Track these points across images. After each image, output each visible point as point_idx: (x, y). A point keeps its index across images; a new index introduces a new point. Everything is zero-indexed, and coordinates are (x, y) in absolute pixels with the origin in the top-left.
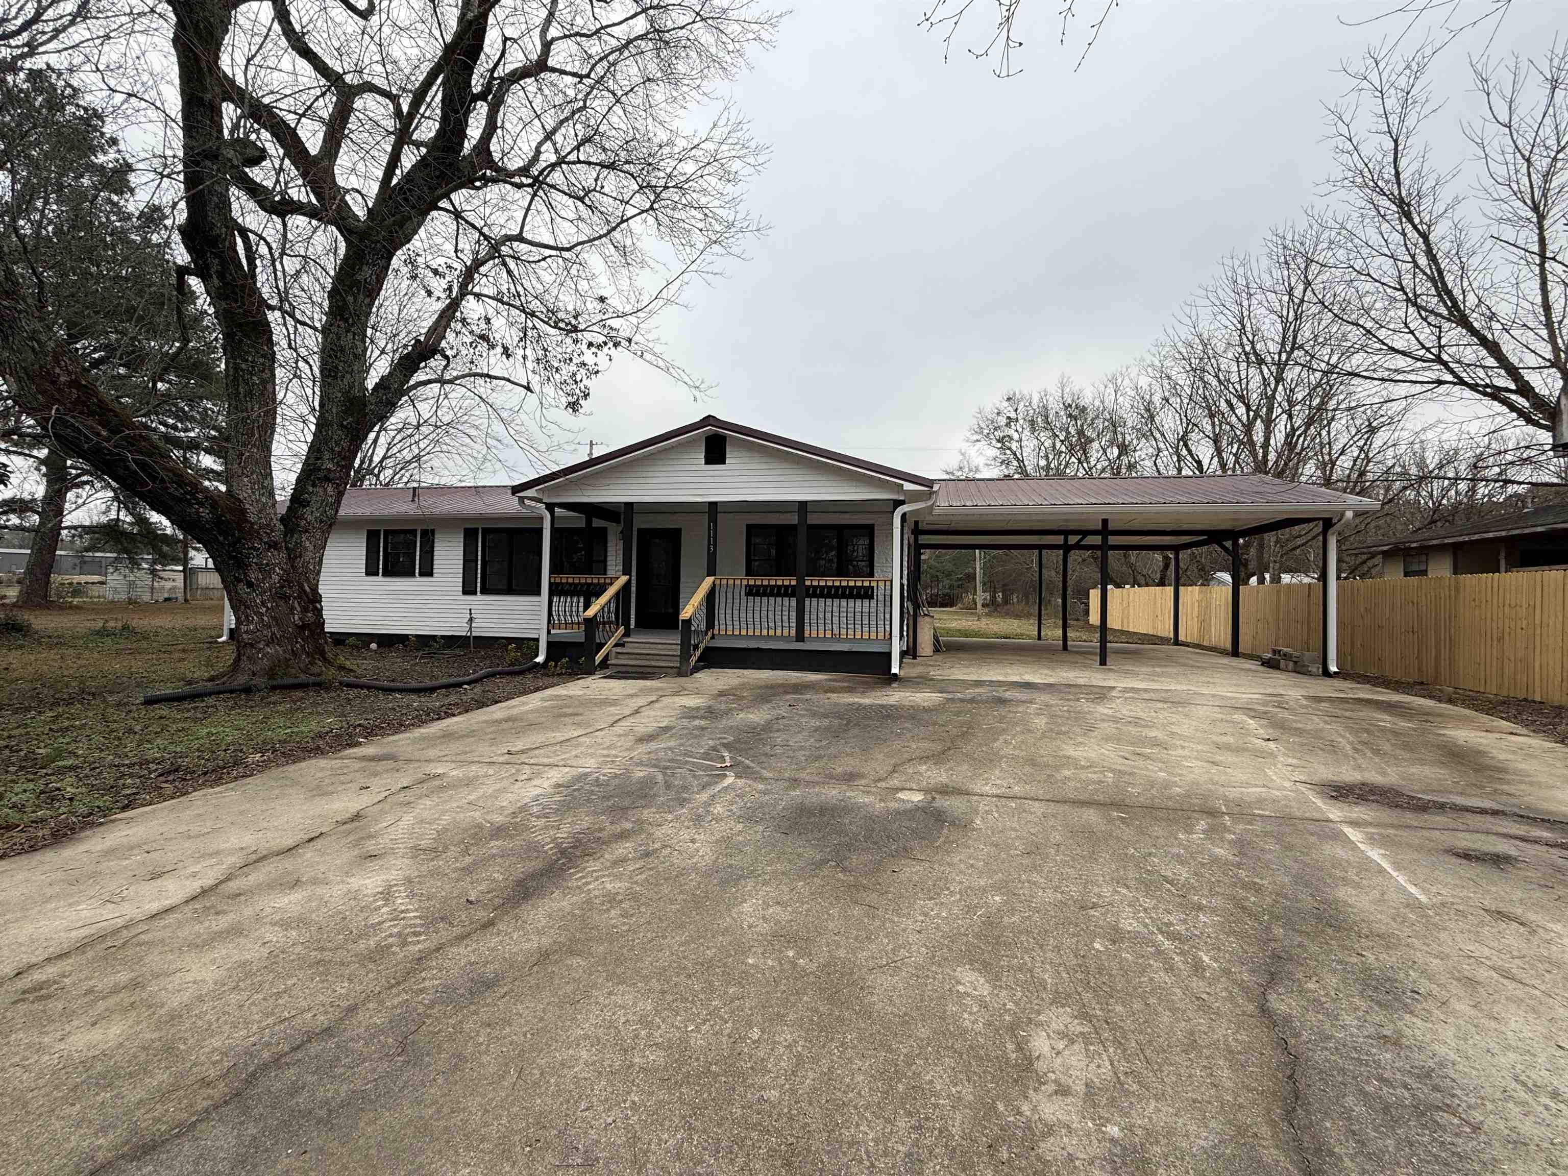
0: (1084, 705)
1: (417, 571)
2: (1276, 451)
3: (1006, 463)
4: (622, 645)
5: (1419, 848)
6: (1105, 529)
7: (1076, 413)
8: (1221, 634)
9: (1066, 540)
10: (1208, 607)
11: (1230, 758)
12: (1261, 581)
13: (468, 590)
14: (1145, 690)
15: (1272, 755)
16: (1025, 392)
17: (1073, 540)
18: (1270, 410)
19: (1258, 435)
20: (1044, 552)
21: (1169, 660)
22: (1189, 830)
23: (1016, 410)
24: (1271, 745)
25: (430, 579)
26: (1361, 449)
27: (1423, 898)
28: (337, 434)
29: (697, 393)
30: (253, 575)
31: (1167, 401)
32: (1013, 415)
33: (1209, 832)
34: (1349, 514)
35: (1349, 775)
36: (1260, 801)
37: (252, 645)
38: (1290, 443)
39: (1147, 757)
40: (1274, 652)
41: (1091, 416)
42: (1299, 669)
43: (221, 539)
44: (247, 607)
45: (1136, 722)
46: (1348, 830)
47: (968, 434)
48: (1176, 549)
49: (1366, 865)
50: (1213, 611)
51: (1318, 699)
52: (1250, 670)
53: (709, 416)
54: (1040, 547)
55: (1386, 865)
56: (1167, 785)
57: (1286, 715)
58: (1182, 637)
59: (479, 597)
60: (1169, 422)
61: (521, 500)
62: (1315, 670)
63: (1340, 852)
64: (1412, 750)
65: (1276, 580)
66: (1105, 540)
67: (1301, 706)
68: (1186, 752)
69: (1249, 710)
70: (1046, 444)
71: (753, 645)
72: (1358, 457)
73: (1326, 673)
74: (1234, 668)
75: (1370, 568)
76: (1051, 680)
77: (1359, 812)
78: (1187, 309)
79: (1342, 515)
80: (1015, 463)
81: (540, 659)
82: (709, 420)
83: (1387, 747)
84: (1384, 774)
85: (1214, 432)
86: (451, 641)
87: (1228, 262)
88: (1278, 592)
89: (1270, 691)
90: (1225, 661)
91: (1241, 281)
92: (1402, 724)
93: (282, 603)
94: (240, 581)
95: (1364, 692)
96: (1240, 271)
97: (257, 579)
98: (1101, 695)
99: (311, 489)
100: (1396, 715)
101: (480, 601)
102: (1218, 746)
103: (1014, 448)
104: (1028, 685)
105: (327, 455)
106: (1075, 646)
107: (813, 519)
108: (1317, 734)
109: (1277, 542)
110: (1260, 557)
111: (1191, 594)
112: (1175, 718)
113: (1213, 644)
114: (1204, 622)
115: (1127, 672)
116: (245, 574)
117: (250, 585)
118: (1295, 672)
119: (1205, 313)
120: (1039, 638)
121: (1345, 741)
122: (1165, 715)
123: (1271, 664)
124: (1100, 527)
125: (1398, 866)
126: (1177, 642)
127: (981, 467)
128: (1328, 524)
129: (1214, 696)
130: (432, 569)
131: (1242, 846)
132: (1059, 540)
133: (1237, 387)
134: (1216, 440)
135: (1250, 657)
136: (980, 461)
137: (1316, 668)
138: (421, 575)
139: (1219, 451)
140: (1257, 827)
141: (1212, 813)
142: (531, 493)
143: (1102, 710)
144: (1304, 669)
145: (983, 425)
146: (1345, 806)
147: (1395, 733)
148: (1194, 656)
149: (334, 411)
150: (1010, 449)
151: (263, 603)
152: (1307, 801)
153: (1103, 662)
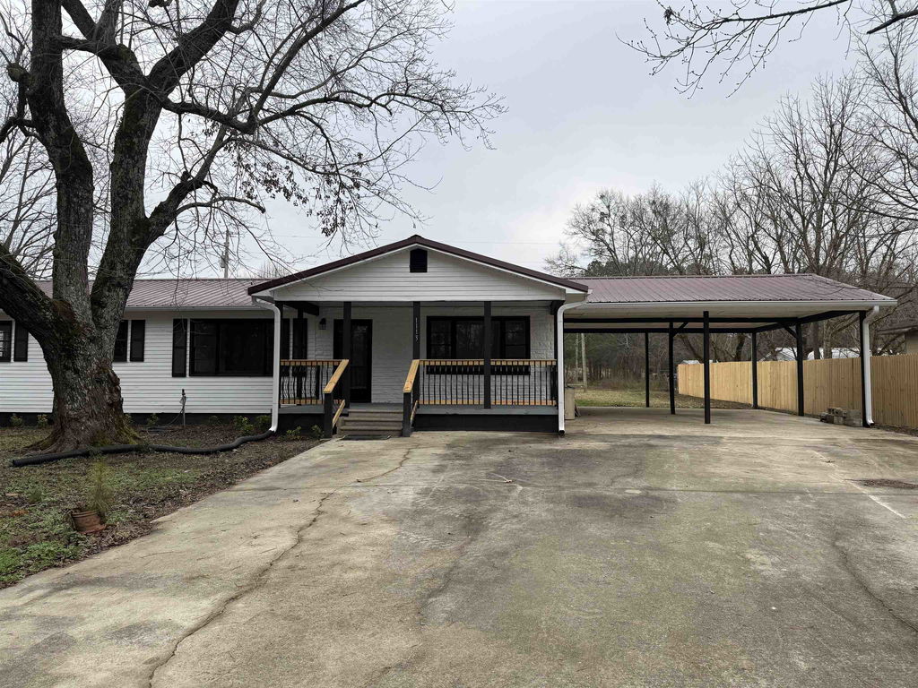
0: (706, 447)
1: (128, 357)
2: (826, 251)
3: (600, 253)
4: (347, 415)
5: (907, 502)
6: (706, 317)
7: (660, 209)
8: (788, 398)
9: (671, 325)
10: (778, 377)
11: (808, 471)
12: (817, 356)
13: (178, 372)
14: (744, 438)
15: (831, 468)
16: (616, 191)
17: (677, 325)
18: (820, 219)
19: (811, 237)
20: (650, 335)
21: (752, 419)
22: (792, 499)
23: (608, 207)
24: (831, 464)
25: (141, 364)
26: (889, 247)
27: (904, 517)
28: (126, 248)
29: (416, 221)
30: (80, 364)
31: (739, 205)
32: (605, 211)
33: (802, 499)
34: (876, 309)
35: (874, 476)
36: (827, 488)
37: (76, 420)
38: (835, 245)
39: (759, 472)
40: (830, 410)
41: (672, 213)
42: (847, 422)
43: (58, 335)
44: (73, 389)
45: (746, 455)
46: (872, 497)
47: (566, 227)
48: (753, 331)
49: (880, 508)
50: (782, 380)
51: (859, 440)
52: (813, 425)
53: (416, 235)
54: (646, 331)
55: (889, 508)
56: (775, 483)
57: (839, 449)
58: (759, 404)
59: (188, 379)
60: (741, 222)
61: (254, 299)
62: (858, 423)
63: (867, 504)
64: (913, 464)
65: (828, 354)
66: (706, 325)
67: (849, 445)
68: (782, 469)
69: (816, 448)
70: (634, 236)
71: (451, 411)
72: (886, 254)
73: (866, 425)
74: (803, 423)
75: (900, 344)
76: (676, 434)
77: (877, 490)
78: (755, 135)
79: (872, 309)
80: (607, 253)
81: (273, 428)
82: (415, 238)
83: (899, 463)
84: (894, 475)
85: (777, 233)
86: (165, 418)
87: (785, 100)
88: (831, 365)
89: (829, 436)
90: (795, 419)
91: (796, 118)
92: (910, 452)
93: (98, 386)
94: (68, 369)
95: (891, 436)
96: (794, 108)
97: (82, 367)
98: (717, 441)
99: (107, 293)
100: (905, 448)
101: (188, 382)
102: (800, 466)
103: (608, 241)
104: (660, 437)
105: (119, 266)
106: (681, 411)
107: (495, 312)
108: (857, 459)
109: (828, 325)
110: (816, 336)
111: (764, 366)
112: (769, 453)
113: (783, 407)
114: (775, 389)
115: (727, 428)
116: (73, 363)
117: (76, 372)
118: (845, 425)
119: (769, 139)
120: (648, 405)
121: (874, 461)
122: (763, 451)
123: (827, 420)
124: (702, 315)
125: (894, 508)
126: (756, 406)
127: (579, 257)
128: (863, 314)
129: (792, 440)
130: (143, 355)
131: (819, 504)
132: (666, 325)
133: (795, 201)
134: (779, 240)
135: (813, 416)
136: (576, 251)
137: (859, 422)
138: (132, 360)
139: (780, 248)
140: (826, 497)
141: (802, 493)
142: (265, 293)
143: (720, 449)
144: (850, 423)
145: (580, 220)
146: (872, 489)
147: (904, 456)
148: (772, 416)
149: (125, 230)
150: (602, 240)
151: (85, 387)
152: (852, 487)
153: (707, 421)
